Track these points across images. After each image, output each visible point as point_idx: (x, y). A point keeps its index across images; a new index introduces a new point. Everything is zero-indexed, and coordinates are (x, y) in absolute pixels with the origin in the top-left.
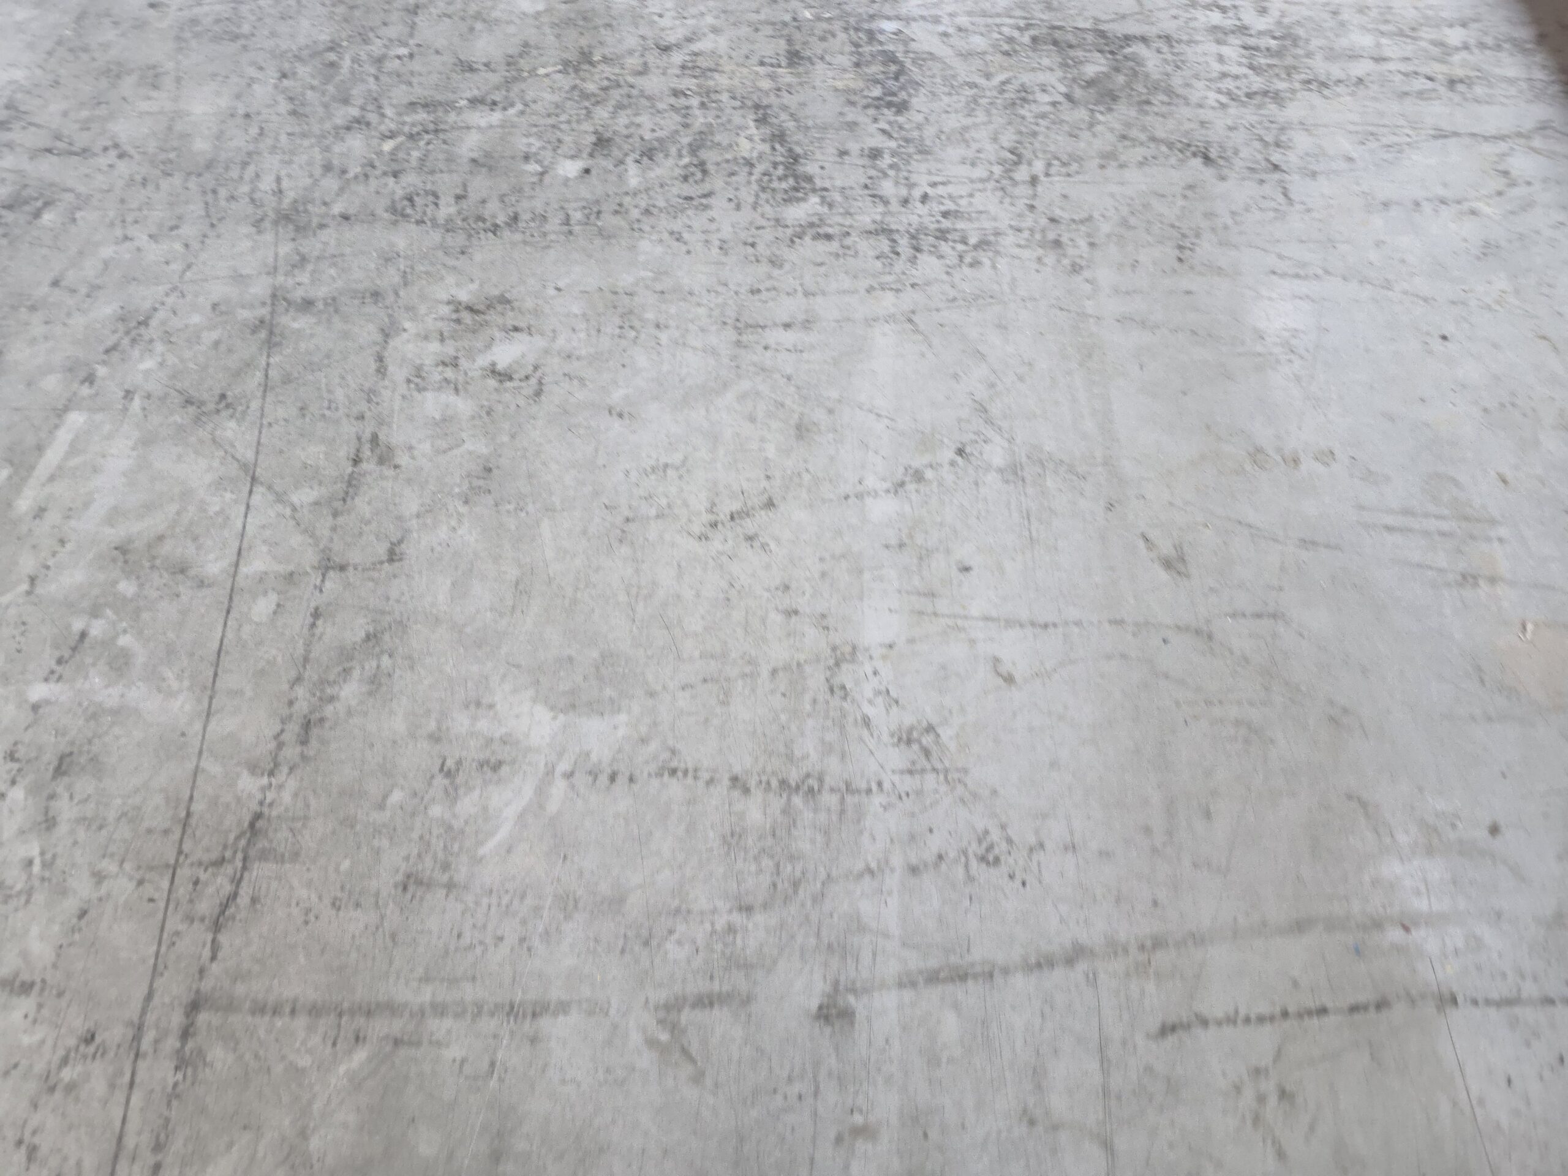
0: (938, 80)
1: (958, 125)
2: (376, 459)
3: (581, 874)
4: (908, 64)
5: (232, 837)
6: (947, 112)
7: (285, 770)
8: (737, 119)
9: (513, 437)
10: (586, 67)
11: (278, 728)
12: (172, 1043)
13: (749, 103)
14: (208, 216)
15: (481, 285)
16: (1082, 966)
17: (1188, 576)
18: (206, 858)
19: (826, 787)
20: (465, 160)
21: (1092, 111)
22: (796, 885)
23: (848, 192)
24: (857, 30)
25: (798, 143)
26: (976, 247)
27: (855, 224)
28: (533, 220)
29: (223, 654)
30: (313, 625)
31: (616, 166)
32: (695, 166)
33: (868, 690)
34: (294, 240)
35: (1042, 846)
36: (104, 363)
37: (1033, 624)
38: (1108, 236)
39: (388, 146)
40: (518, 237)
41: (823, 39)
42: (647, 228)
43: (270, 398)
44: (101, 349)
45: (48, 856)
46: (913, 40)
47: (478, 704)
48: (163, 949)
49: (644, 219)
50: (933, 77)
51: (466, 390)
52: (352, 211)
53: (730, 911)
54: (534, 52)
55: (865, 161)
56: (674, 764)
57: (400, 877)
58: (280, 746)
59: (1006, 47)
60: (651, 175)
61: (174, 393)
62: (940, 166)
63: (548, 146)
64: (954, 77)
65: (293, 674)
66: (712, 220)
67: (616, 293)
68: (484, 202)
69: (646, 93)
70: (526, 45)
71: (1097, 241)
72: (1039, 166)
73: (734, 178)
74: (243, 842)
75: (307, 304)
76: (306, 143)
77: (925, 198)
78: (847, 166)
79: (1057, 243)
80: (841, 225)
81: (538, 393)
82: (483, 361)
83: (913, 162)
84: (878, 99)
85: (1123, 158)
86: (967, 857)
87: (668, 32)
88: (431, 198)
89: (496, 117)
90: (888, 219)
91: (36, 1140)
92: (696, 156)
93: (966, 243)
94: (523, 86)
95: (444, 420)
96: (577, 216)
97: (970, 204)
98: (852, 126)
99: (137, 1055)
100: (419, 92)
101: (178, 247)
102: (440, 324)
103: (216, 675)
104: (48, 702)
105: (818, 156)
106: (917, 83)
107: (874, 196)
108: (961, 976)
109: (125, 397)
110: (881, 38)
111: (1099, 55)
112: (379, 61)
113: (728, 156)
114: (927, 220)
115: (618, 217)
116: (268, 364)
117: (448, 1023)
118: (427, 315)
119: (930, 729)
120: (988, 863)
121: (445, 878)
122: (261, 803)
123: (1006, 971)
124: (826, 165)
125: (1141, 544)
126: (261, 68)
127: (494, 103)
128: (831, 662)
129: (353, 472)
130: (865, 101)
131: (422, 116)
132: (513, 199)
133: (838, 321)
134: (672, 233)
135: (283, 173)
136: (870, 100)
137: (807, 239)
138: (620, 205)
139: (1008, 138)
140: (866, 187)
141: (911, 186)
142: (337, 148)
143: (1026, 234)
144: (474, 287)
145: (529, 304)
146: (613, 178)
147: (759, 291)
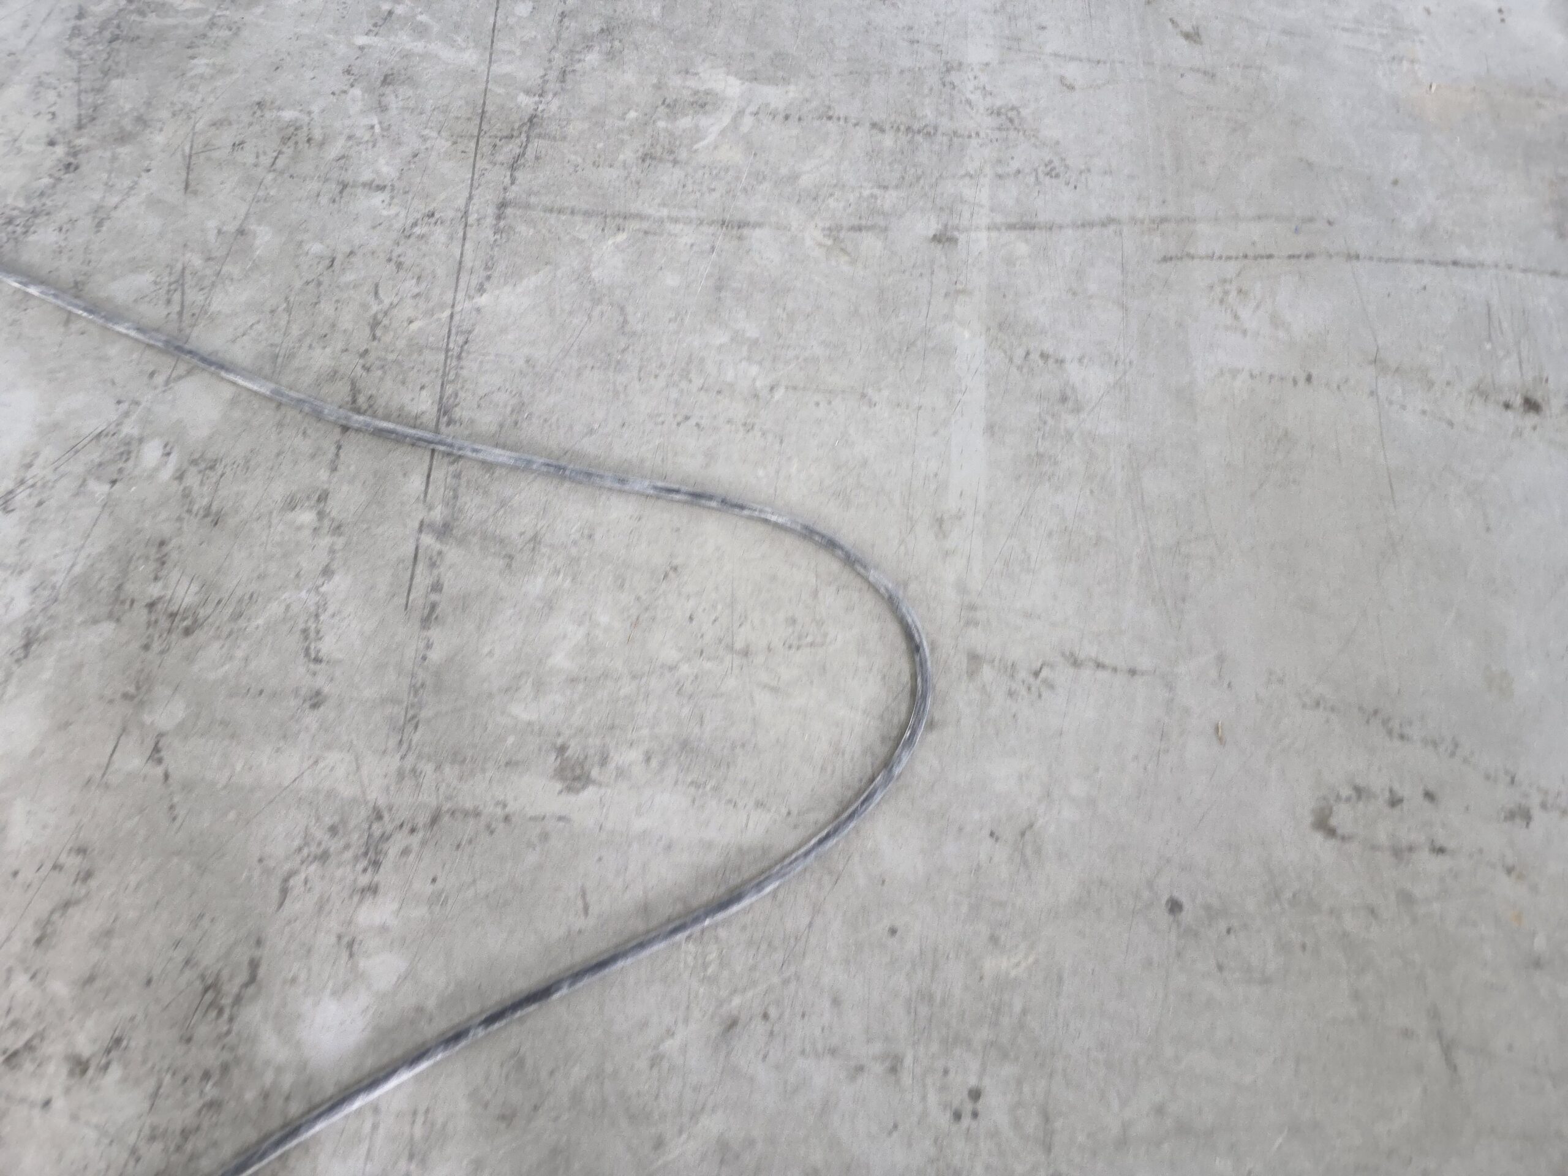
3: (767, 163)
5: (517, 125)
7: (550, 96)
11: (542, 73)
12: (490, 221)
16: (1112, 228)
17: (1201, 43)
18: (499, 134)
19: (939, 132)
22: (918, 179)
29: (496, 31)
30: (561, 21)
33: (970, 86)
35: (1089, 170)
37: (1089, 60)
45: (385, 125)
47: (687, 72)
48: (476, 176)
53: (872, 188)
56: (831, 113)
57: (640, 154)
58: (545, 82)
65: (550, 45)
74: (525, 128)
86: (1037, 174)
91: (402, 259)
99: (466, 226)
103: (492, 42)
104: (370, 46)
108: (1032, 227)
117: (679, 226)
119: (1013, 108)
120: (1051, 177)
121: (671, 158)
122: (536, 110)
123: (1061, 227)
125: (1169, 25)
128: (944, 69)
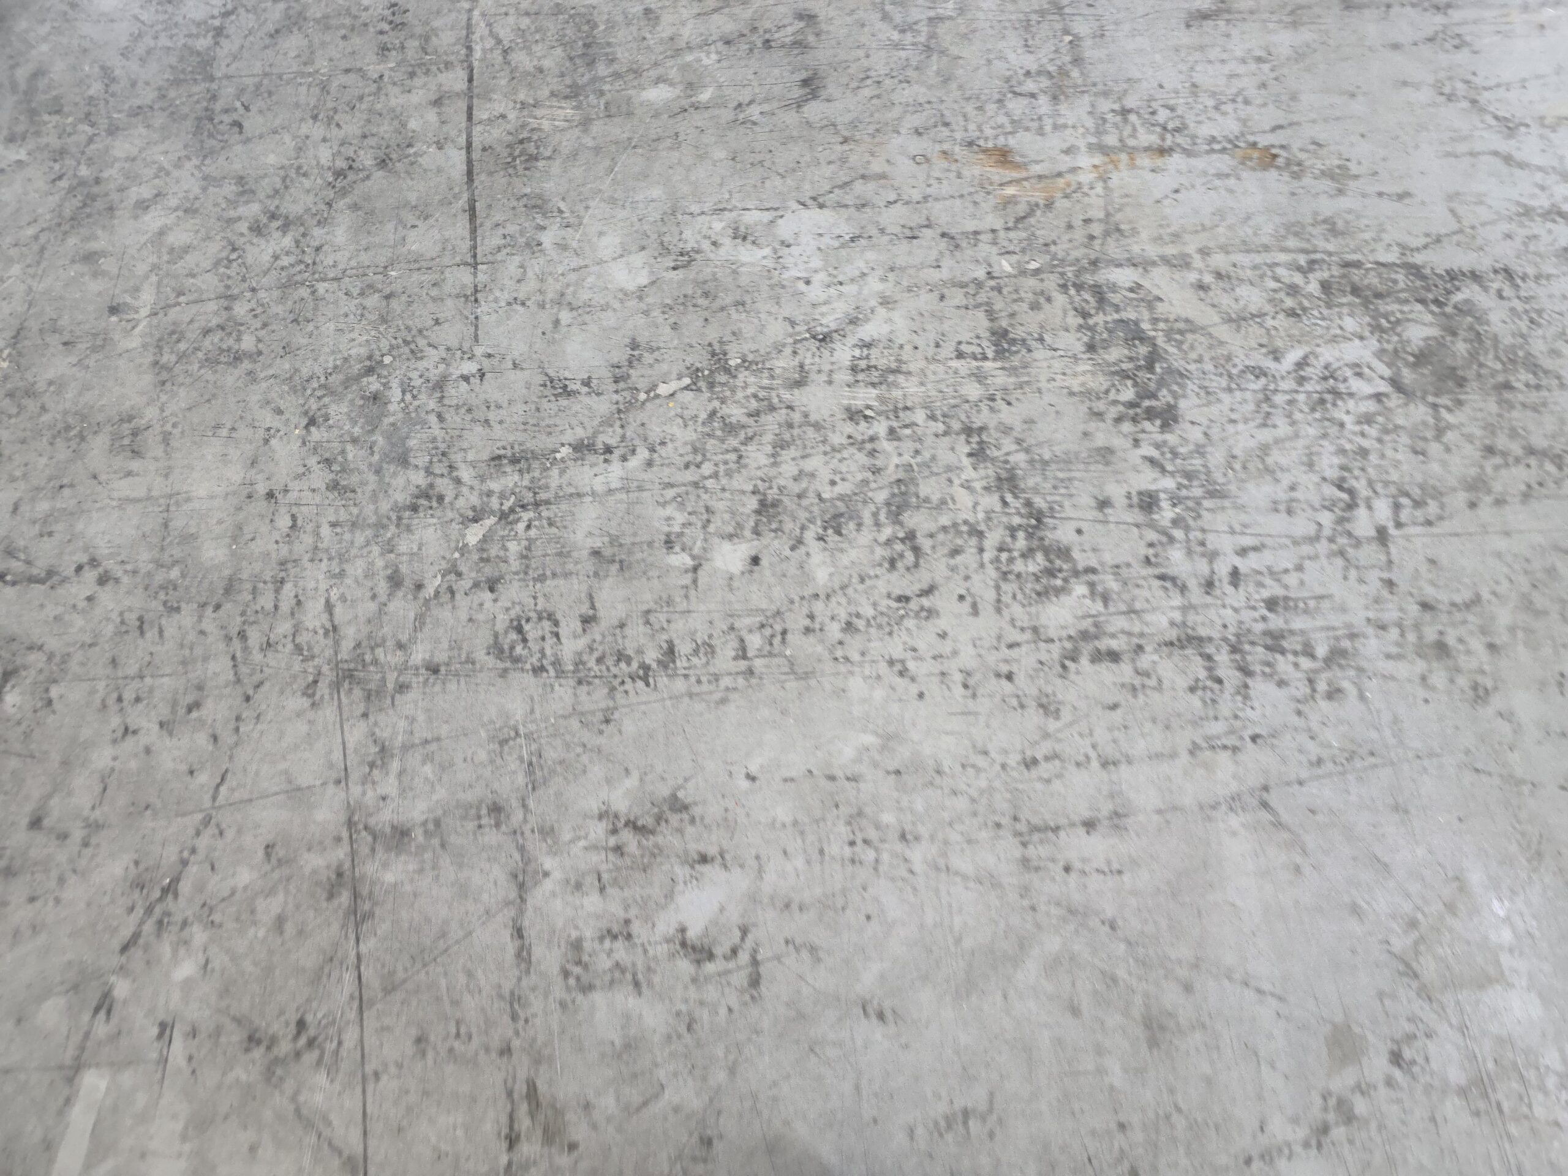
0: (1209, 367)
1: (1252, 443)
2: (539, 1132)
4: (1161, 341)
6: (1233, 421)
8: (946, 457)
9: (732, 1071)
10: (722, 378)
13: (956, 425)
14: (238, 681)
15: (641, 780)
20: (585, 553)
21: (1435, 406)
23: (1124, 571)
24: (1079, 287)
25: (1036, 490)
26: (1328, 661)
27: (1146, 630)
28: (696, 652)
31: (793, 548)
32: (902, 540)
34: (365, 715)
36: (122, 970)
38: (1512, 629)
39: (474, 535)
40: (680, 685)
41: (1035, 307)
42: (856, 657)
43: (370, 1023)
44: (116, 944)
46: (1160, 299)
49: (847, 638)
50: (1200, 360)
51: (650, 984)
52: (441, 657)
54: (648, 358)
55: (1137, 516)
59: (1289, 303)
60: (845, 560)
61: (230, 1026)
62: (1244, 518)
63: (693, 519)
64: (1229, 358)
66: (943, 636)
67: (832, 778)
68: (622, 626)
69: (813, 418)
70: (634, 345)
71: (1497, 641)
72: (1383, 510)
73: (959, 559)
75: (401, 834)
76: (360, 538)
77: (1235, 576)
78: (1112, 526)
79: (1442, 649)
80: (1129, 634)
81: (755, 982)
82: (665, 925)
83: (1204, 513)
84: (1132, 405)
85: (1497, 487)
87: (824, 309)
88: (546, 624)
89: (615, 472)
90: (1191, 618)
92: (901, 524)
93: (1312, 656)
94: (641, 416)
95: (627, 1046)
96: (755, 641)
97: (1302, 583)
98: (1106, 454)
100: (504, 437)
101: (202, 739)
102: (596, 858)
105: (1069, 512)
106: (1181, 375)
107: (1162, 577)
109: (160, 1035)
110: (1115, 298)
111: (1419, 307)
112: (440, 385)
113: (945, 520)
114: (1247, 616)
115: (811, 639)
116: (359, 957)
118: (572, 841)
124: (1084, 526)
126: (279, 412)
127: (608, 450)
129: (510, 1164)
130: (1113, 412)
131: (511, 479)
132: (663, 618)
133: (1159, 812)
134: (891, 663)
135: (334, 594)
136: (1121, 408)
137: (1084, 661)
138: (811, 617)
139: (1329, 463)
140: (1147, 561)
141: (1212, 556)
142: (403, 546)
143: (1394, 633)
144: (632, 782)
145: (713, 811)
146: (793, 571)
147: (1035, 761)
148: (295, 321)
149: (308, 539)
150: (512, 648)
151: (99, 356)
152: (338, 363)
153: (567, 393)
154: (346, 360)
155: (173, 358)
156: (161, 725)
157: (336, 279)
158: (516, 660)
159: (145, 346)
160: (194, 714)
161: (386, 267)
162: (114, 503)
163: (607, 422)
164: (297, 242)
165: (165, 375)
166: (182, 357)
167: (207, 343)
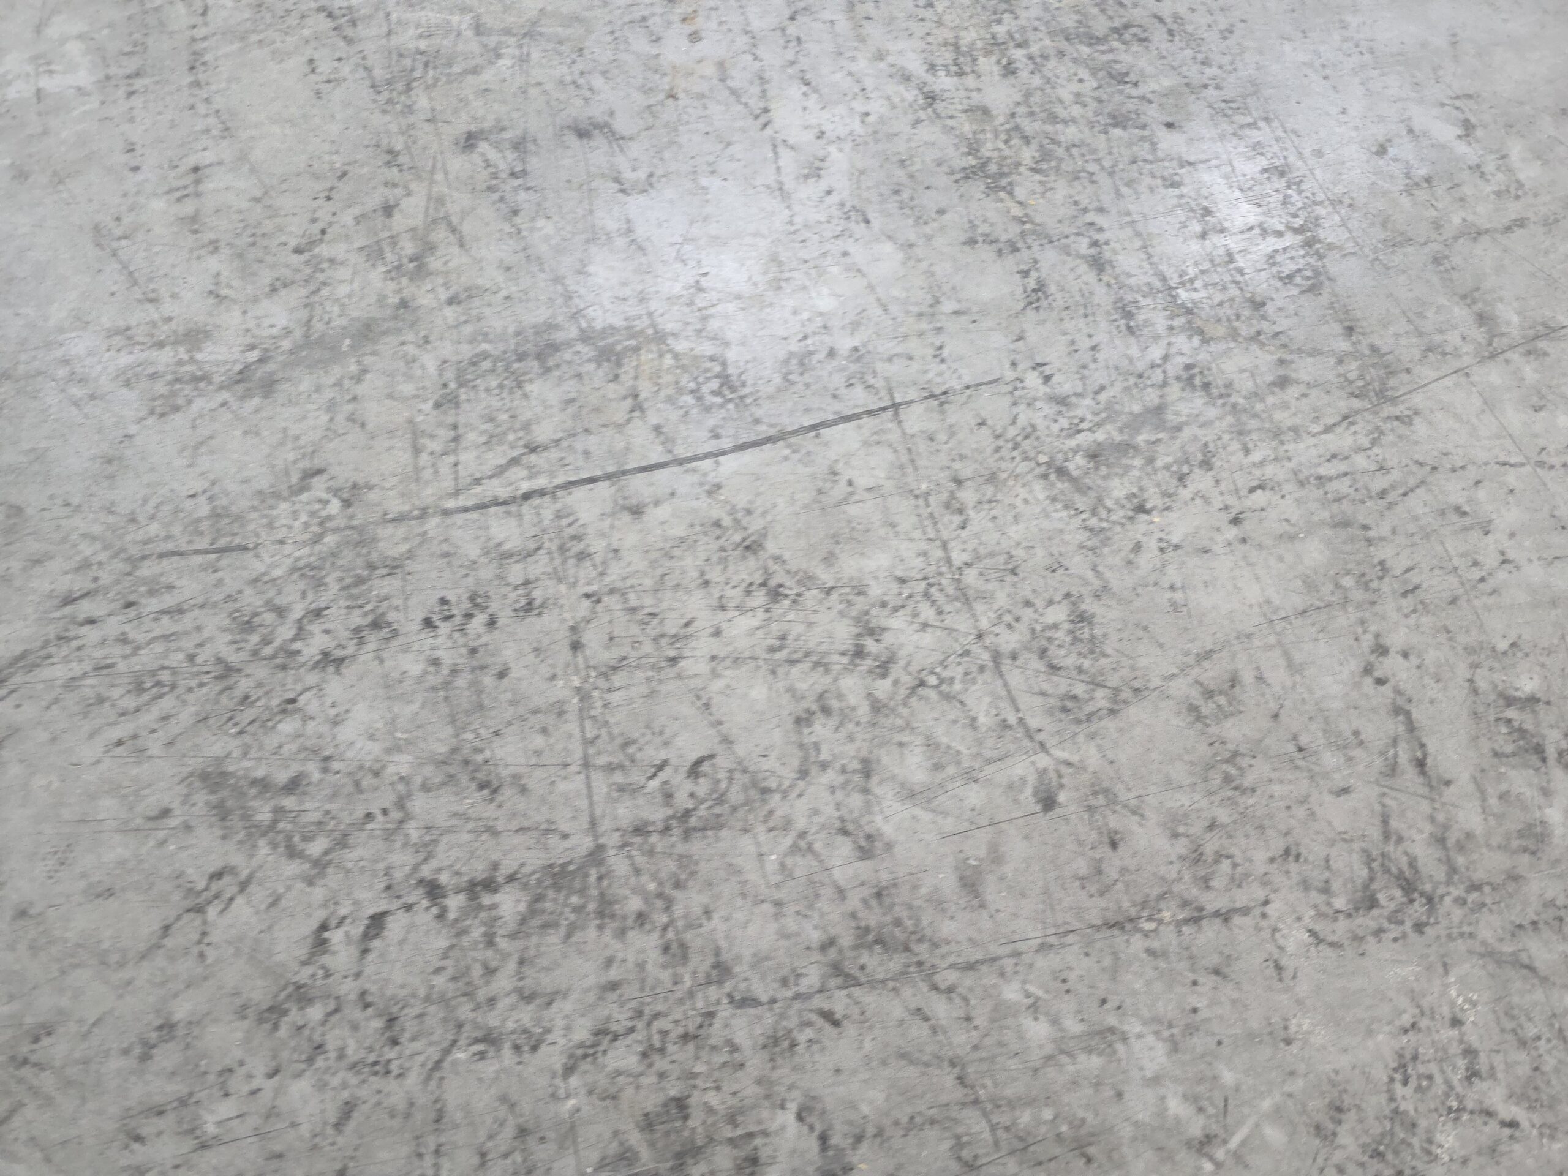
148: (1013, 572)
149: (1270, 470)
150: (1308, 278)
151: (1119, 788)
152: (1059, 506)
153: (1041, 287)
154: (1054, 500)
155: (1100, 693)
156: (1487, 533)
157: (944, 545)
158: (1317, 273)
159: (1092, 737)
160: (1467, 509)
161: (917, 497)
162: (1298, 678)
163: (1066, 250)
164: (896, 609)
165: (1126, 694)
166: (1096, 684)
167: (1071, 661)
